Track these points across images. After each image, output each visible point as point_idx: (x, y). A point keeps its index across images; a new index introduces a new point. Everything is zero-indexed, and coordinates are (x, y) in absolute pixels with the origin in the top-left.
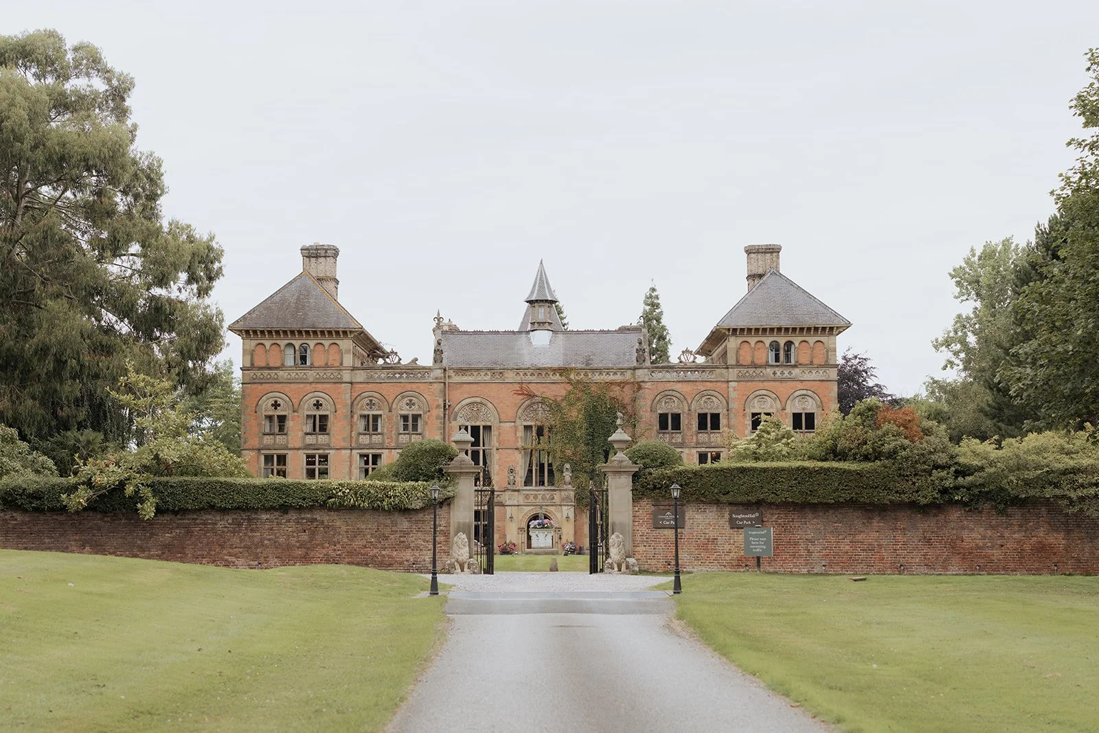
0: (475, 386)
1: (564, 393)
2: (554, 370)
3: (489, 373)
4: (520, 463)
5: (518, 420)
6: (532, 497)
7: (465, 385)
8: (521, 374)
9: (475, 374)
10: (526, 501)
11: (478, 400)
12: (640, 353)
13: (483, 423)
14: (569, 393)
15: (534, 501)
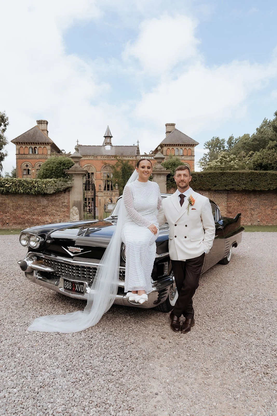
0: (88, 161)
1: (115, 163)
2: (112, 156)
3: (93, 157)
4: (102, 184)
5: (102, 171)
6: (106, 194)
7: (86, 160)
8: (103, 157)
9: (89, 157)
10: (104, 195)
11: (90, 165)
12: (138, 151)
13: (91, 172)
14: (117, 163)
15: (107, 195)
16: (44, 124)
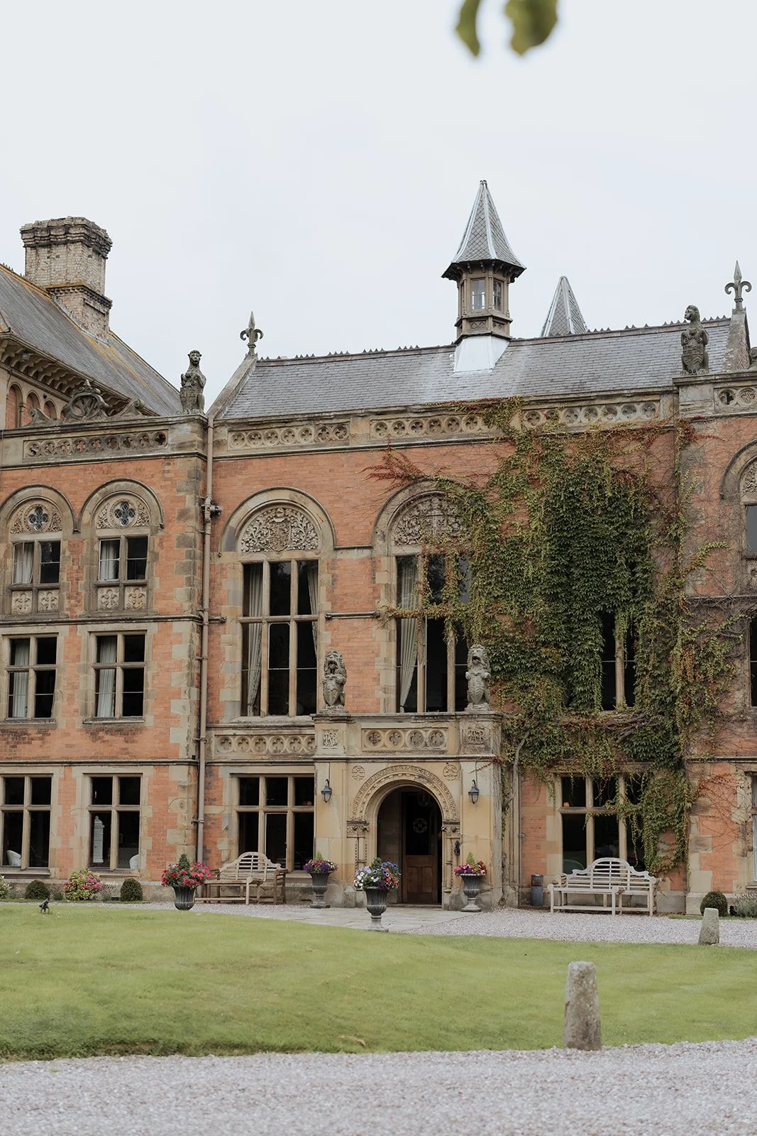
0: (278, 461)
1: (493, 466)
2: (472, 410)
3: (312, 429)
4: (383, 654)
5: (379, 542)
6: (384, 737)
7: (255, 462)
8: (389, 425)
9: (280, 432)
10: (370, 747)
11: (284, 496)
12: (693, 343)
13: (298, 555)
14: (509, 466)
15: (390, 746)
16: (65, 243)
